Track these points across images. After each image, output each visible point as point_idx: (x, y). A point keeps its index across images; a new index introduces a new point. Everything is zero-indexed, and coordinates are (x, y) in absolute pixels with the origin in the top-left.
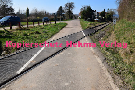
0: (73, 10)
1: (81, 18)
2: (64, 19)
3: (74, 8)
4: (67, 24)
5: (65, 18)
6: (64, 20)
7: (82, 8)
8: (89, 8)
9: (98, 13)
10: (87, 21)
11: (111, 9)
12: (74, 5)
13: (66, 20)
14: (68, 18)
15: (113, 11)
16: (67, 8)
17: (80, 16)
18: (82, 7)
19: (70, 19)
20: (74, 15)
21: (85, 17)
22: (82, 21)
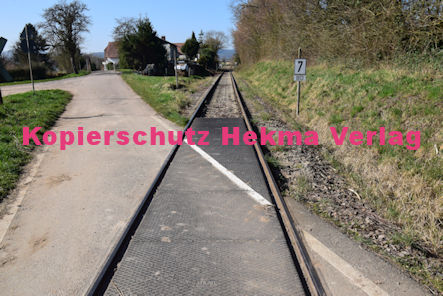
0: (82, 34)
1: (117, 66)
2: (49, 73)
3: (88, 27)
4: (69, 97)
5: (54, 67)
6: (52, 77)
7: (118, 29)
8: (146, 28)
9: (173, 46)
10: (146, 74)
11: (209, 34)
12: (85, 13)
13: (61, 76)
14: (66, 68)
15: (214, 37)
16: (57, 25)
17: (110, 60)
18: (118, 25)
19: (77, 73)
20: (88, 57)
21: (136, 62)
22: (130, 77)
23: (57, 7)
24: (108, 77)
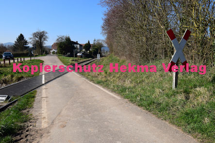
0: (45, 42)
1: (56, 53)
3: (47, 39)
4: (43, 61)
7: (58, 39)
8: (68, 39)
9: (81, 45)
10: (67, 56)
11: (98, 40)
12: (47, 35)
14: (38, 53)
15: (100, 42)
16: (37, 39)
17: (54, 50)
20: (45, 48)
21: (64, 52)
22: (60, 57)
23: (37, 32)
24: (53, 57)
